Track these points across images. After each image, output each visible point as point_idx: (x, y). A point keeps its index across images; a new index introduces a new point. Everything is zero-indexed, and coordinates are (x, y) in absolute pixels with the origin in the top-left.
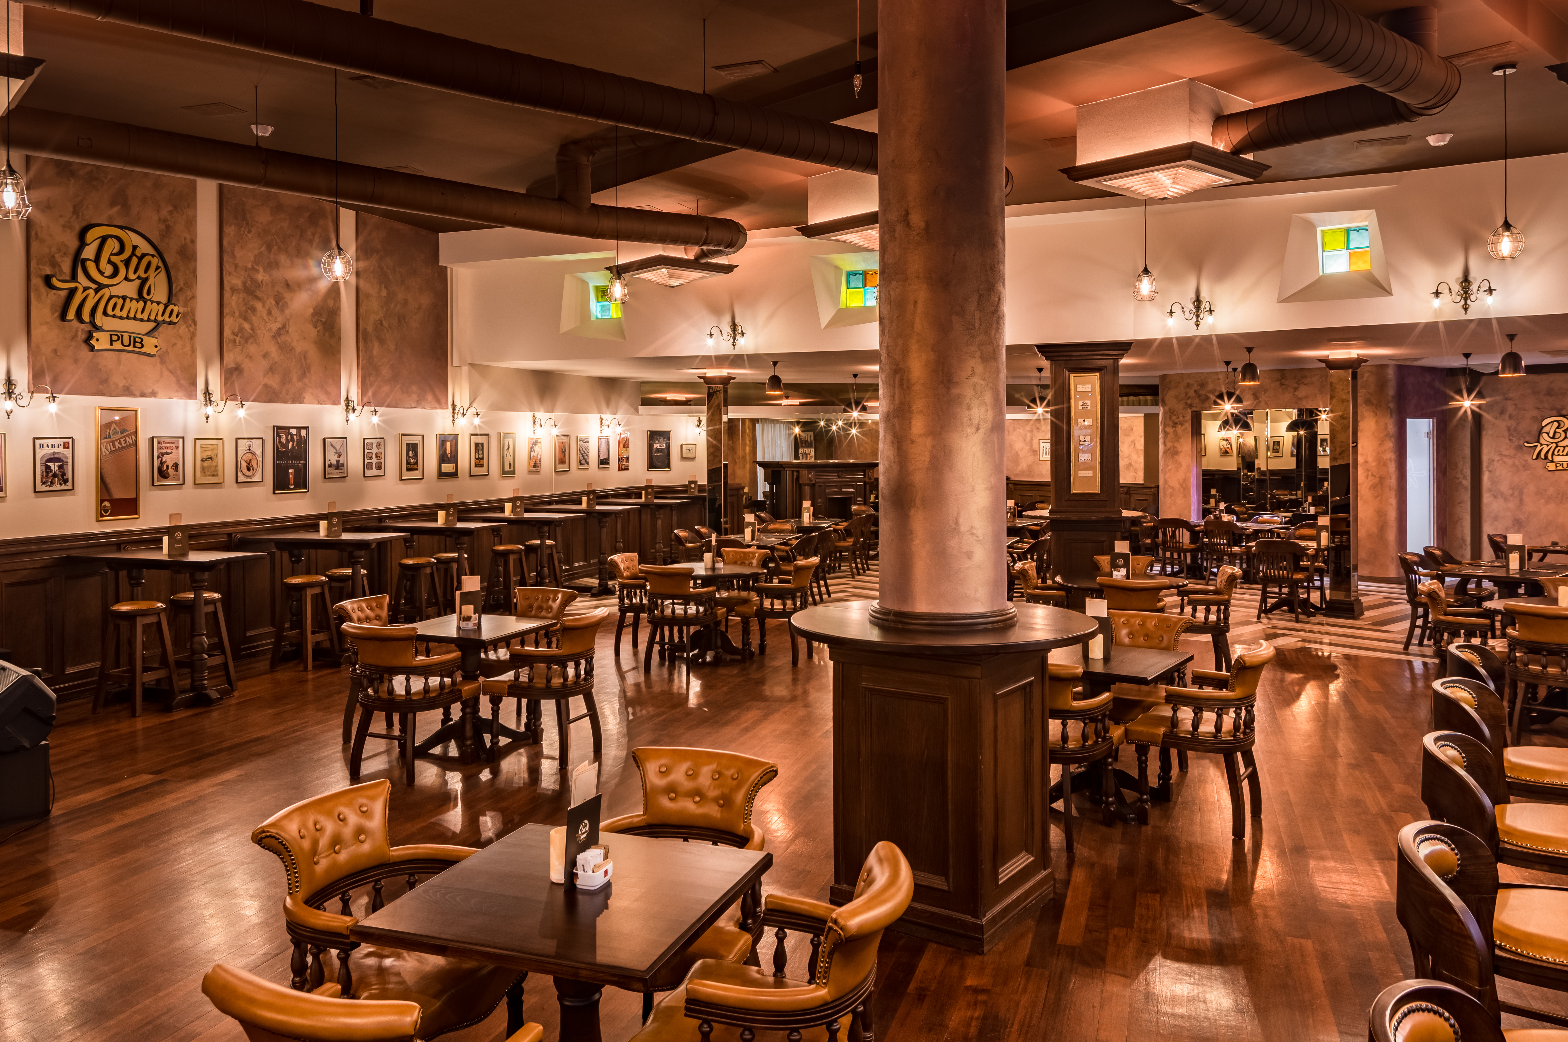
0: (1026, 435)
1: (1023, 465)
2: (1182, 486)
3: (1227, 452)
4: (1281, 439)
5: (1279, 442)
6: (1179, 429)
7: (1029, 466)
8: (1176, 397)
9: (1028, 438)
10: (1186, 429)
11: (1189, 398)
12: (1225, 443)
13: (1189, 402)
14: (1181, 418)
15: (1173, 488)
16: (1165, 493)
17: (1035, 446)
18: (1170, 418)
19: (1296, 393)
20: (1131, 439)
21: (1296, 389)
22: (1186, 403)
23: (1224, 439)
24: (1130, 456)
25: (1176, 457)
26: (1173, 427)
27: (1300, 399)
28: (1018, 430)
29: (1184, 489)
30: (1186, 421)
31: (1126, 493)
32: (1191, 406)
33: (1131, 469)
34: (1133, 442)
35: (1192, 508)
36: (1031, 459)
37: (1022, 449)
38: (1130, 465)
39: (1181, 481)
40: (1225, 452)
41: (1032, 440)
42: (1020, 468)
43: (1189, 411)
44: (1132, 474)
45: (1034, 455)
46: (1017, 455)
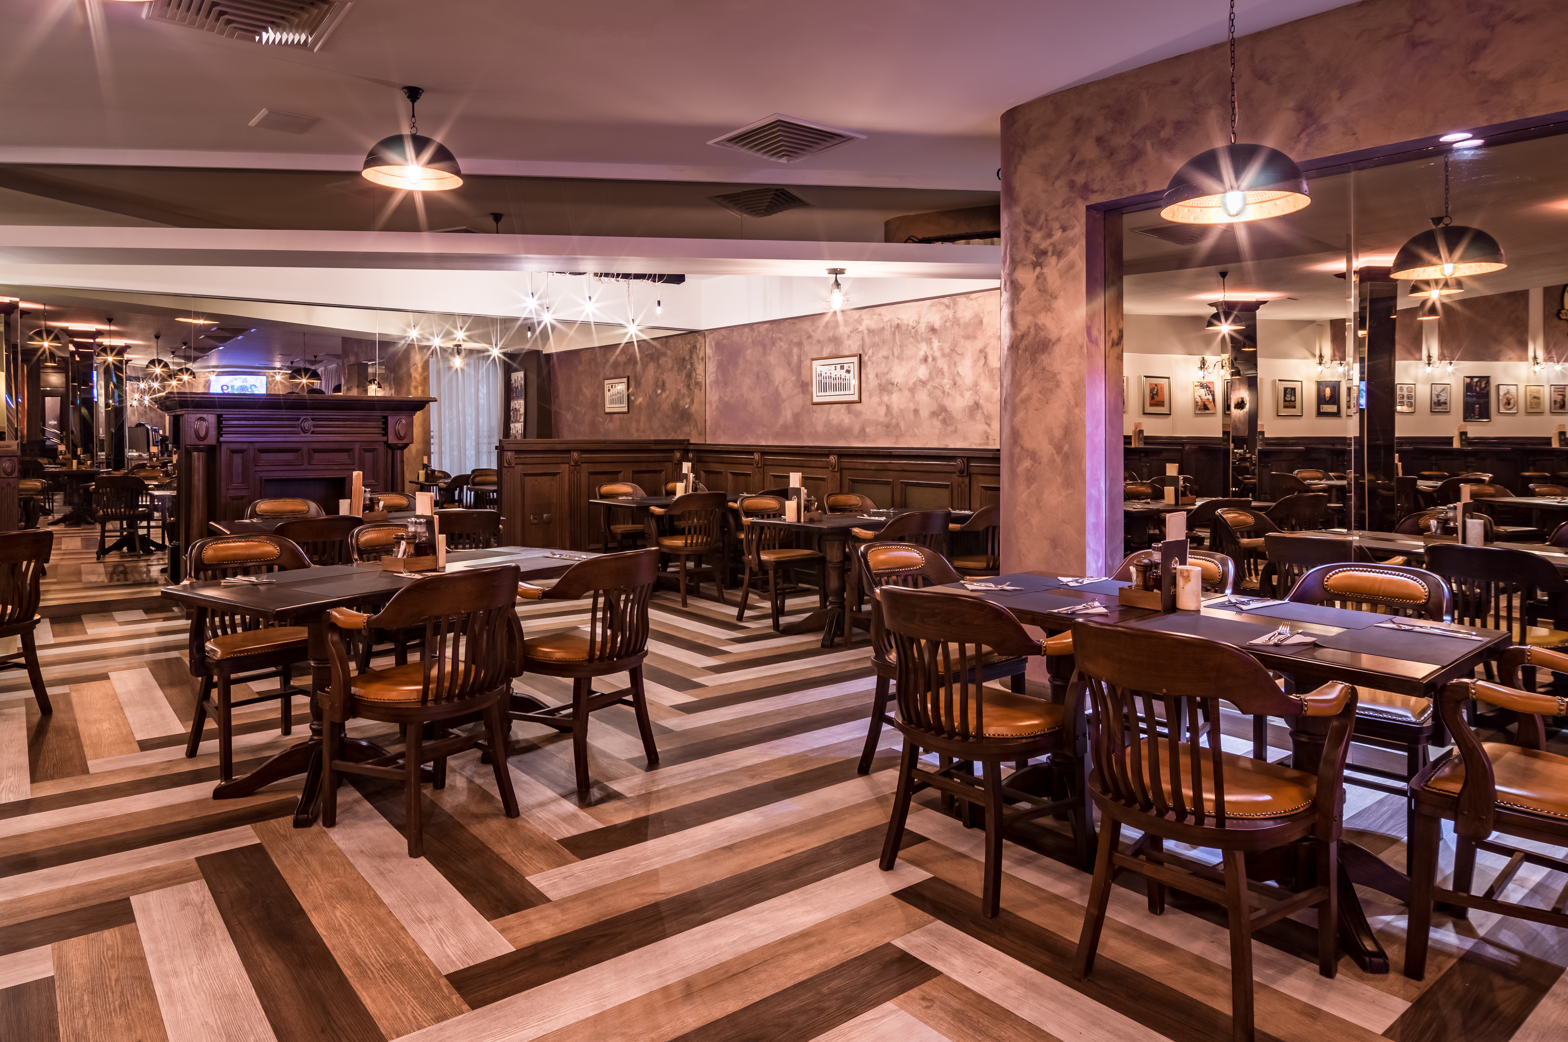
0: (791, 353)
1: (787, 414)
2: (1059, 449)
3: (1205, 407)
4: (1297, 385)
5: (1294, 390)
6: (1052, 269)
7: (796, 416)
8: (1044, 171)
9: (795, 359)
10: (1071, 266)
11: (1080, 165)
12: (1202, 392)
13: (1080, 179)
14: (1058, 235)
15: (1033, 456)
16: (1013, 471)
17: (806, 372)
18: (1028, 239)
19: (1482, 65)
20: (979, 344)
21: (1477, 50)
22: (1072, 185)
23: (1202, 386)
24: (976, 384)
25: (1044, 359)
26: (1035, 265)
27: (1499, 86)
28: (778, 344)
29: (1066, 458)
30: (1072, 242)
31: (961, 472)
32: (1086, 190)
33: (979, 415)
34: (983, 353)
35: (1090, 519)
36: (798, 401)
37: (785, 381)
38: (977, 405)
39: (1058, 433)
40: (1203, 408)
41: (799, 362)
42: (781, 421)
43: (1082, 207)
44: (981, 427)
45: (804, 392)
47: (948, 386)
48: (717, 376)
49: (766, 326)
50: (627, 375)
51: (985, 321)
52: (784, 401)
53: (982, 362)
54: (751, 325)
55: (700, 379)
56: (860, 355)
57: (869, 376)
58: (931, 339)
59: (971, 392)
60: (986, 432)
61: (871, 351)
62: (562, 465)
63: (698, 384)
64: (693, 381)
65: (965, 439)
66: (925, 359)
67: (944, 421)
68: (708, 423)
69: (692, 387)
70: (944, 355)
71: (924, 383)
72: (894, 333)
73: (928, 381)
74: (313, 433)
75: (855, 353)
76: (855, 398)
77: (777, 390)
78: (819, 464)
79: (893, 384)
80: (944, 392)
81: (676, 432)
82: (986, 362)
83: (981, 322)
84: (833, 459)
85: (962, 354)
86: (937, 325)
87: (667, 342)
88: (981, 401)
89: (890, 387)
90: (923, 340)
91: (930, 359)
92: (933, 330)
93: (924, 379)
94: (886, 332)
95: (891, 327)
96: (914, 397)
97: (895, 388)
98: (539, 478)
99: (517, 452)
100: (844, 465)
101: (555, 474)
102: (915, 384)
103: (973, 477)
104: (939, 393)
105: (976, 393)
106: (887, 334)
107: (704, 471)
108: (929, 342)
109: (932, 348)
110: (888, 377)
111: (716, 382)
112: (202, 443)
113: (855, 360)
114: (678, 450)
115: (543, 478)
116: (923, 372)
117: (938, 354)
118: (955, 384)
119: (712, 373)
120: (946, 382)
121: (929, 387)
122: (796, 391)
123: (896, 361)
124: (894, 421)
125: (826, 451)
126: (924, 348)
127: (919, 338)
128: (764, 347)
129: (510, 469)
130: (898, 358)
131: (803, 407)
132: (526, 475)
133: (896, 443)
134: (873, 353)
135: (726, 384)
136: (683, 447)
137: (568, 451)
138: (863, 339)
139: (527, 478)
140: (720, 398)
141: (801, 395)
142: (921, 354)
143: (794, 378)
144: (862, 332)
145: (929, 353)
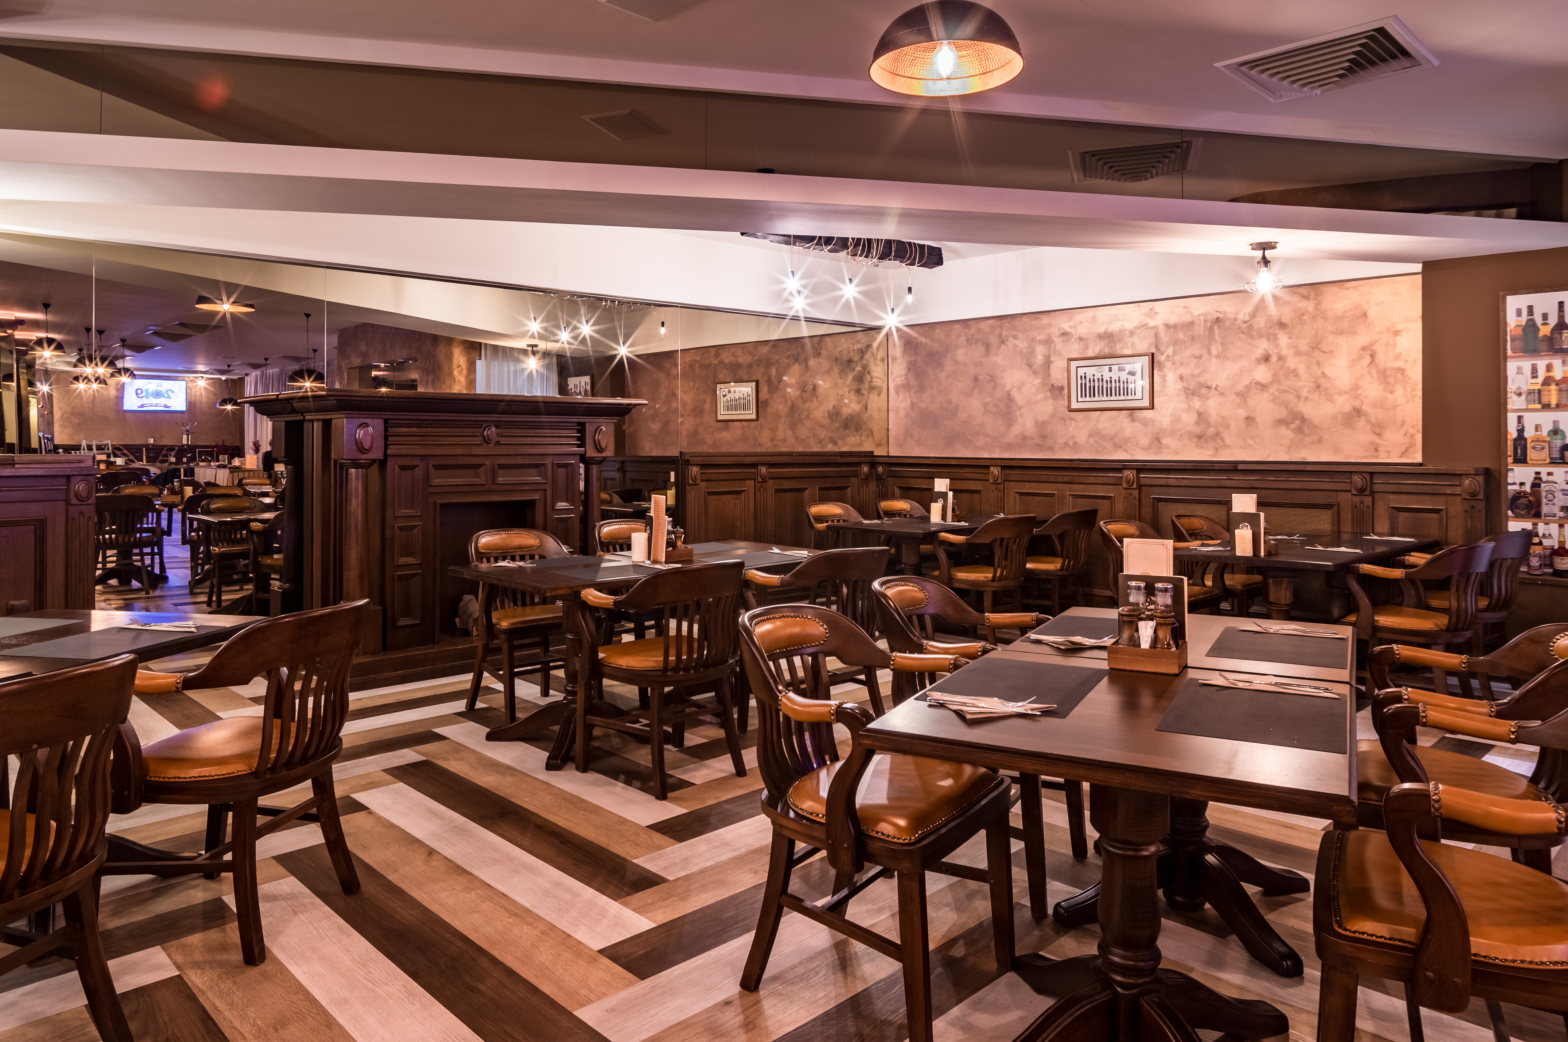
0: (1032, 352)
1: (1025, 423)
7: (1041, 425)
9: (1039, 359)
17: (1057, 374)
24: (1356, 387)
28: (1011, 342)
31: (1361, 491)
33: (1361, 424)
36: (1046, 407)
37: (1022, 384)
38: (1358, 412)
41: (1048, 362)
42: (1016, 430)
45: (1054, 398)
46: (1010, 398)
47: (1306, 389)
48: (907, 379)
49: (991, 322)
50: (755, 378)
51: (1371, 314)
52: (1020, 408)
53: (1368, 360)
54: (965, 322)
55: (877, 382)
56: (1153, 354)
57: (1168, 378)
58: (1275, 335)
59: (1347, 396)
60: (1373, 443)
61: (1170, 351)
62: (748, 482)
63: (872, 388)
64: (866, 385)
65: (1336, 451)
66: (1266, 359)
67: (1299, 430)
68: (892, 433)
69: (864, 391)
70: (1298, 353)
71: (1263, 387)
72: (1211, 329)
73: (1271, 383)
74: (498, 443)
75: (1142, 351)
76: (1146, 403)
77: (1009, 395)
78: (1100, 480)
79: (1209, 388)
80: (1299, 397)
81: (835, 443)
82: (1372, 362)
83: (1365, 315)
84: (1130, 474)
85: (1331, 352)
86: (1286, 319)
87: (820, 342)
88: (1364, 407)
89: (1204, 391)
90: (1261, 336)
91: (1274, 358)
92: (1282, 325)
93: (1263, 381)
94: (1196, 328)
95: (1206, 321)
96: (1246, 402)
97: (1213, 392)
98: (723, 497)
99: (703, 466)
100: (1143, 481)
101: (738, 493)
102: (1248, 388)
103: (1377, 496)
104: (1291, 398)
105: (1357, 397)
106: (1199, 330)
107: (899, 487)
108: (1272, 338)
109: (1277, 346)
110: (1201, 379)
111: (906, 386)
112: (365, 456)
113: (1146, 360)
114: (866, 463)
115: (727, 496)
116: (1262, 374)
117: (1285, 352)
118: (1318, 387)
119: (900, 376)
120: (1304, 384)
121: (1271, 391)
122: (1040, 397)
123: (1214, 360)
124: (1211, 431)
125: (1119, 465)
126: (1263, 346)
127: (1255, 334)
128: (988, 346)
129: (694, 487)
130: (1218, 357)
131: (1053, 415)
132: (710, 493)
133: (1214, 456)
134: (1174, 352)
135: (922, 388)
136: (870, 460)
137: (755, 465)
138: (1156, 336)
139: (710, 497)
140: (913, 405)
141: (1051, 401)
142: (1259, 352)
143: (1038, 381)
144: (1155, 328)
145: (1273, 352)
